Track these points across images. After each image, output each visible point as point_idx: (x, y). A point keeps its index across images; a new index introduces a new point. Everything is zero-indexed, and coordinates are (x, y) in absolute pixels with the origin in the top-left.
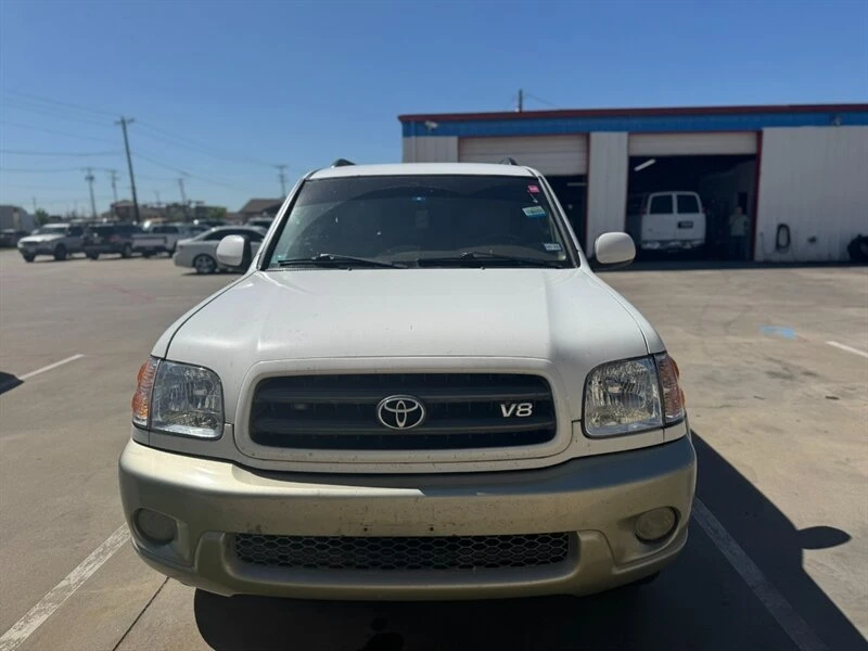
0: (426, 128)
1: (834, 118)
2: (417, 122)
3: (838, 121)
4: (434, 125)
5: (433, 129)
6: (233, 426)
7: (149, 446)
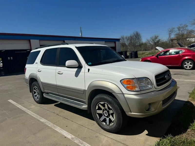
3: (76, 40)
6: (154, 85)
7: (141, 94)
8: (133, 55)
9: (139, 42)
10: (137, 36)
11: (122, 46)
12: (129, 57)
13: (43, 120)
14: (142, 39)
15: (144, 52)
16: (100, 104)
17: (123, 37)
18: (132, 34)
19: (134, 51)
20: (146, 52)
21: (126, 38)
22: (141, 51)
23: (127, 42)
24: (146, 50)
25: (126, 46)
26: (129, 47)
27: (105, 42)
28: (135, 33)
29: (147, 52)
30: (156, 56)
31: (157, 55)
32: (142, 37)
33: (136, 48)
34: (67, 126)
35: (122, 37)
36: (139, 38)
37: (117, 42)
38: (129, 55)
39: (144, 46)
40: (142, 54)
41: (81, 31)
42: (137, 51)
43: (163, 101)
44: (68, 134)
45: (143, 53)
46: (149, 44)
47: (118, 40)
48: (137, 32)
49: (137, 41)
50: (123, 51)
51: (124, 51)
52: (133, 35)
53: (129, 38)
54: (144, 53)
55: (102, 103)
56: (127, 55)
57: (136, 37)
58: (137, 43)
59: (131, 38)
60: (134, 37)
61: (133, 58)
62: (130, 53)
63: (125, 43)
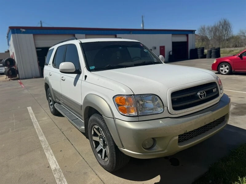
0: (21, 31)
1: (130, 32)
2: (16, 29)
3: (131, 33)
4: (24, 30)
5: (23, 32)
6: (167, 107)
7: (139, 121)
8: (212, 54)
9: (227, 35)
10: (226, 26)
11: (201, 41)
12: (207, 56)
13: (42, 138)
14: (232, 30)
15: (232, 49)
16: (95, 127)
17: (204, 28)
18: (217, 24)
19: (215, 48)
20: (236, 48)
21: (208, 29)
22: (228, 47)
23: (209, 35)
24: (236, 46)
25: (208, 40)
26: (211, 41)
27: (172, 34)
28: (222, 21)
29: (238, 49)
30: (239, 56)
31: (241, 55)
32: (232, 27)
33: (221, 42)
34: (61, 151)
35: (202, 27)
36: (228, 29)
37: (190, 36)
38: (208, 53)
39: (234, 40)
40: (228, 52)
41: (143, 21)
42: (219, 48)
43: (179, 136)
44: (55, 162)
45: (230, 51)
46: (243, 38)
47: (192, 32)
48: (224, 20)
49: (224, 33)
50: (198, 48)
51: (200, 48)
52: (219, 24)
53: (212, 29)
54: (233, 51)
55: (96, 127)
56: (205, 54)
57: (223, 27)
58: (225, 36)
59: (215, 29)
60: (220, 27)
61: (212, 57)
62: (208, 51)
63: (206, 36)
